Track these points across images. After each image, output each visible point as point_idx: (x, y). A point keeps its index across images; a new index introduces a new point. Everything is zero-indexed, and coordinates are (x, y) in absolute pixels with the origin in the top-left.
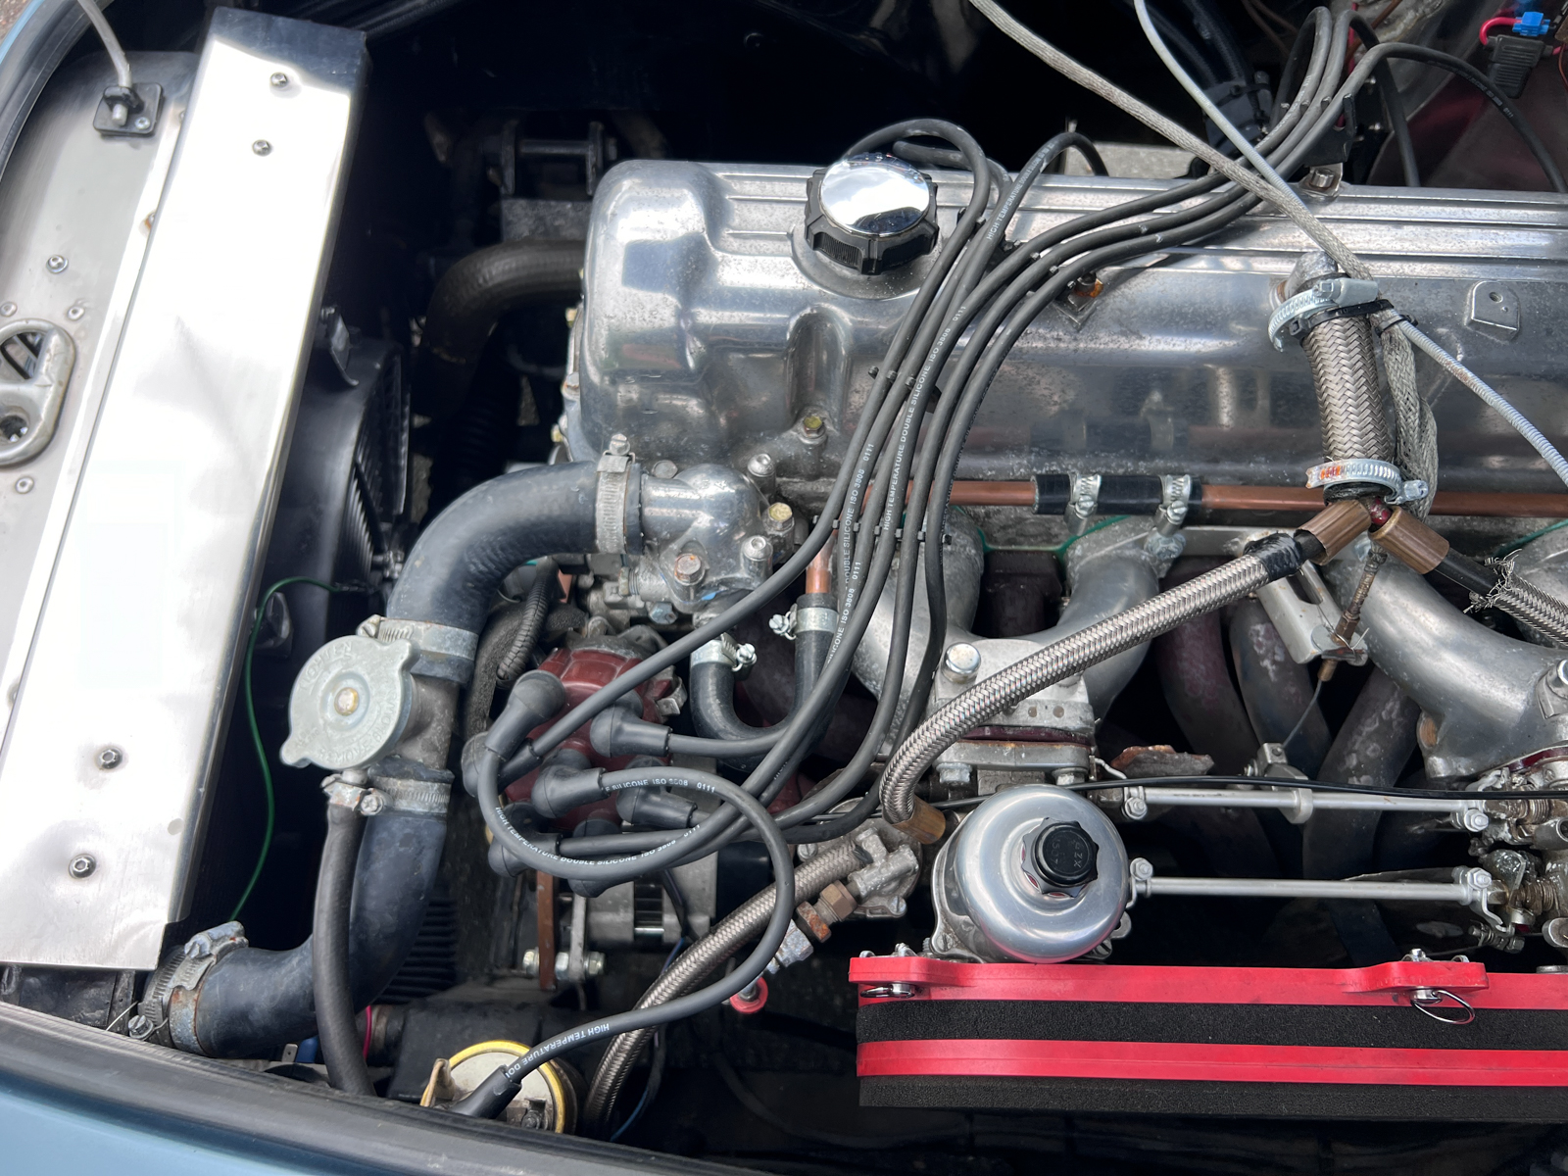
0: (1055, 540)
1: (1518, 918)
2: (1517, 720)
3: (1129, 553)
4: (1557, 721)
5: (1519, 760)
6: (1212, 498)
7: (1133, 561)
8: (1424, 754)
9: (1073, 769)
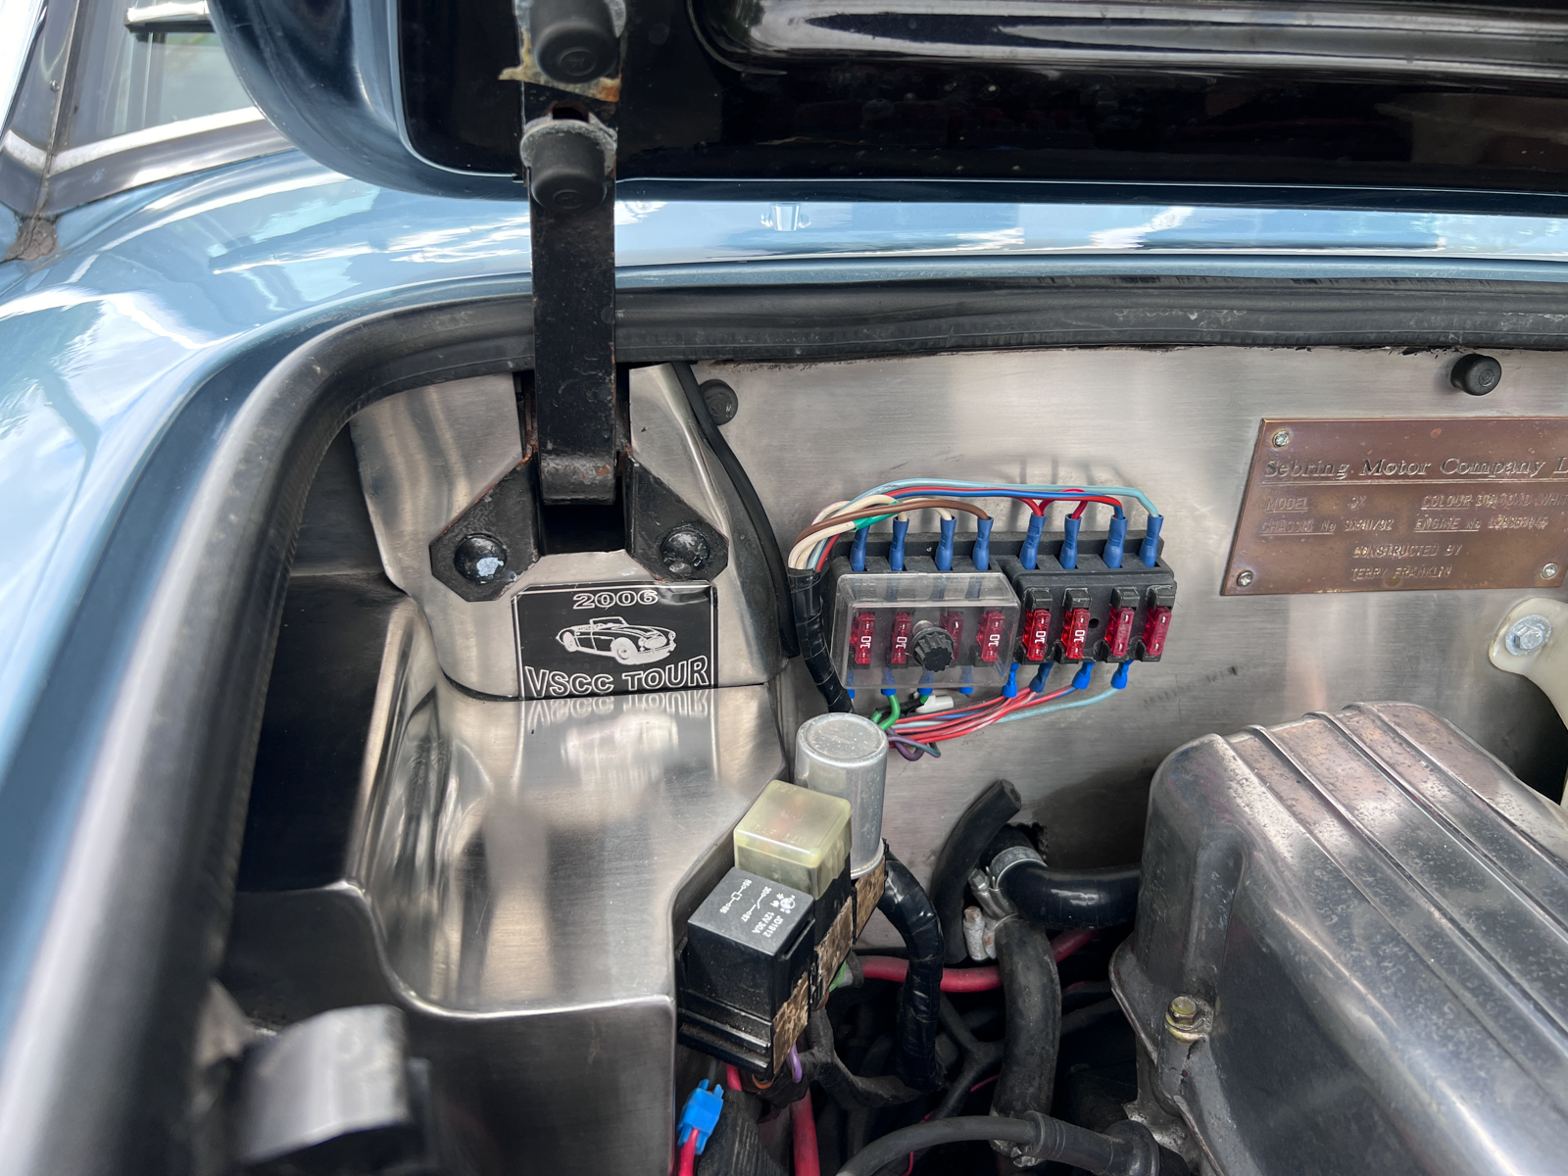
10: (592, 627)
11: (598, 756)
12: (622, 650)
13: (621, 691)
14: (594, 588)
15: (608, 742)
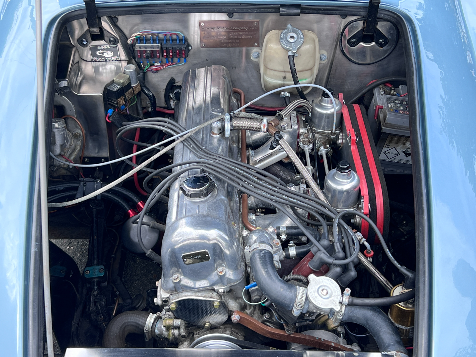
1: (328, 146)
2: (290, 137)
4: (293, 129)
5: (297, 140)
10: (101, 51)
11: (105, 71)
12: (105, 55)
13: (106, 61)
14: (100, 45)
15: (106, 69)
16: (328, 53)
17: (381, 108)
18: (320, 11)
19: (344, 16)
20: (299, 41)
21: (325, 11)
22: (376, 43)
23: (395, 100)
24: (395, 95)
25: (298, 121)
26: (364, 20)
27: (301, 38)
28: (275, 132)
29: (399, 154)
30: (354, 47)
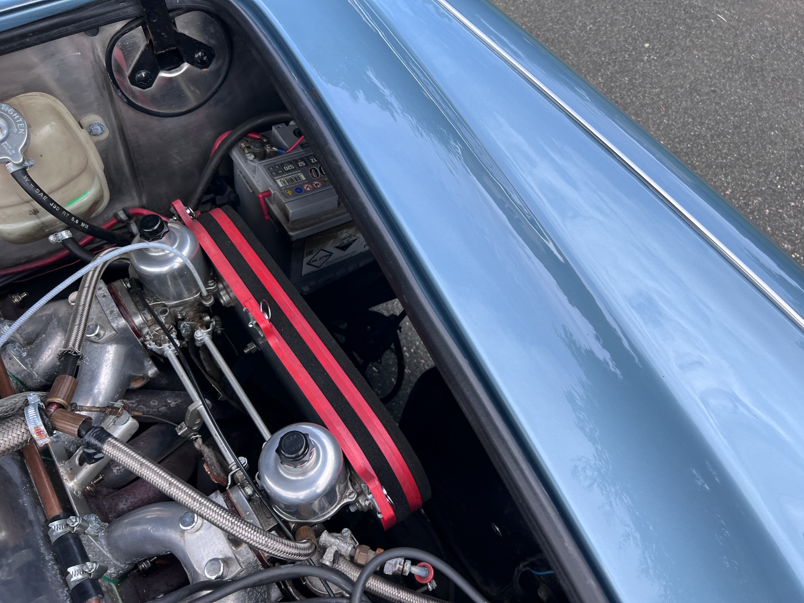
0: (110, 588)
1: (208, 318)
2: (121, 346)
3: (103, 542)
4: (118, 329)
5: (139, 340)
6: (57, 510)
7: (108, 538)
8: (149, 380)
9: (242, 490)
16: (103, 117)
17: (268, 194)
18: (28, 40)
19: (93, 29)
20: (16, 130)
21: (40, 36)
22: (192, 62)
23: (282, 165)
24: (276, 154)
25: (118, 304)
26: (143, 25)
27: (17, 124)
28: (77, 430)
29: (332, 254)
30: (151, 86)
